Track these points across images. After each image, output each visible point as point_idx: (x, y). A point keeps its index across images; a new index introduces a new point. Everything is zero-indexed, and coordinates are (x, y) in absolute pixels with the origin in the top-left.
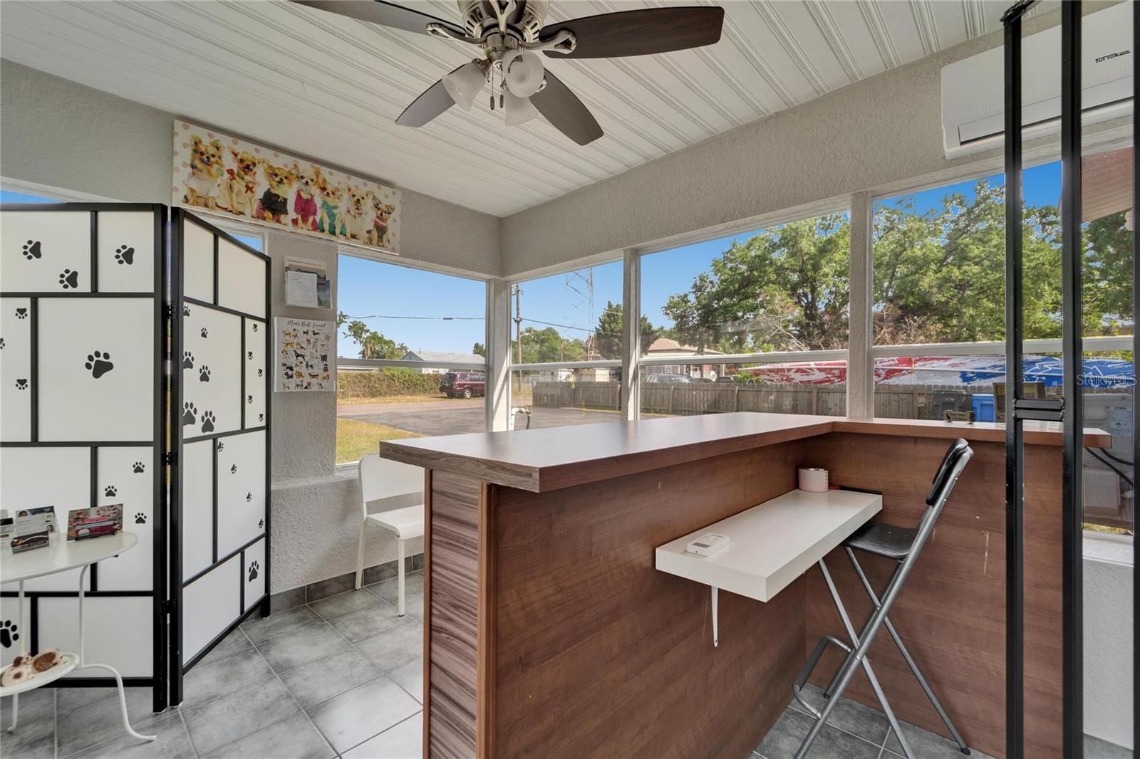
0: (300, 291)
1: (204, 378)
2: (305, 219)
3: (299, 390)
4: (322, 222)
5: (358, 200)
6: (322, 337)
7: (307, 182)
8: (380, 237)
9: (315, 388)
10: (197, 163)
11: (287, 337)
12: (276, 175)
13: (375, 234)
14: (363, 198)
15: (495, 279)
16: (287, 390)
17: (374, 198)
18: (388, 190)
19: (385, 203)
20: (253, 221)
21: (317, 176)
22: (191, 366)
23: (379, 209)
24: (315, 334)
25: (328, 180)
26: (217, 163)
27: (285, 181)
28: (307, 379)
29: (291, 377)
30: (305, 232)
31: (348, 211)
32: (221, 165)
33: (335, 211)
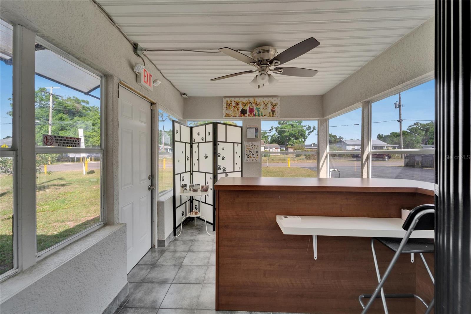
0: (251, 134)
1: (223, 159)
2: (251, 114)
3: (250, 161)
4: (256, 113)
5: (266, 104)
6: (256, 146)
7: (252, 103)
8: (273, 114)
9: (254, 161)
10: (227, 107)
11: (247, 147)
12: (244, 104)
13: (271, 113)
14: (267, 103)
15: (320, 119)
16: (247, 161)
17: (271, 102)
18: (275, 98)
19: (274, 102)
20: (239, 117)
21: (254, 101)
22: (220, 157)
23: (273, 105)
24: (254, 145)
25: (257, 101)
26: (231, 105)
27: (246, 105)
28: (252, 158)
29: (248, 158)
30: (251, 117)
31: (263, 108)
32: (232, 106)
33: (259, 109)
